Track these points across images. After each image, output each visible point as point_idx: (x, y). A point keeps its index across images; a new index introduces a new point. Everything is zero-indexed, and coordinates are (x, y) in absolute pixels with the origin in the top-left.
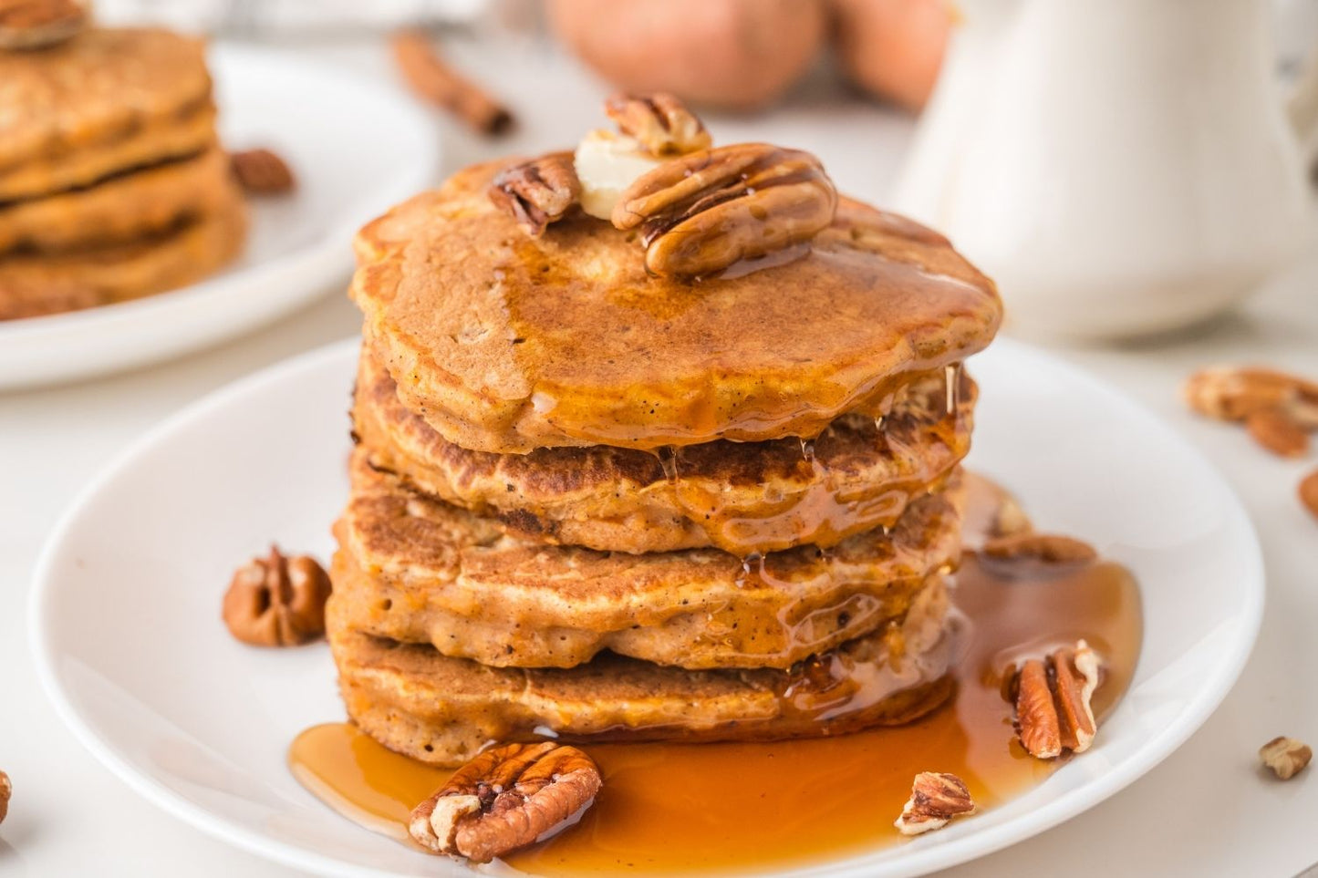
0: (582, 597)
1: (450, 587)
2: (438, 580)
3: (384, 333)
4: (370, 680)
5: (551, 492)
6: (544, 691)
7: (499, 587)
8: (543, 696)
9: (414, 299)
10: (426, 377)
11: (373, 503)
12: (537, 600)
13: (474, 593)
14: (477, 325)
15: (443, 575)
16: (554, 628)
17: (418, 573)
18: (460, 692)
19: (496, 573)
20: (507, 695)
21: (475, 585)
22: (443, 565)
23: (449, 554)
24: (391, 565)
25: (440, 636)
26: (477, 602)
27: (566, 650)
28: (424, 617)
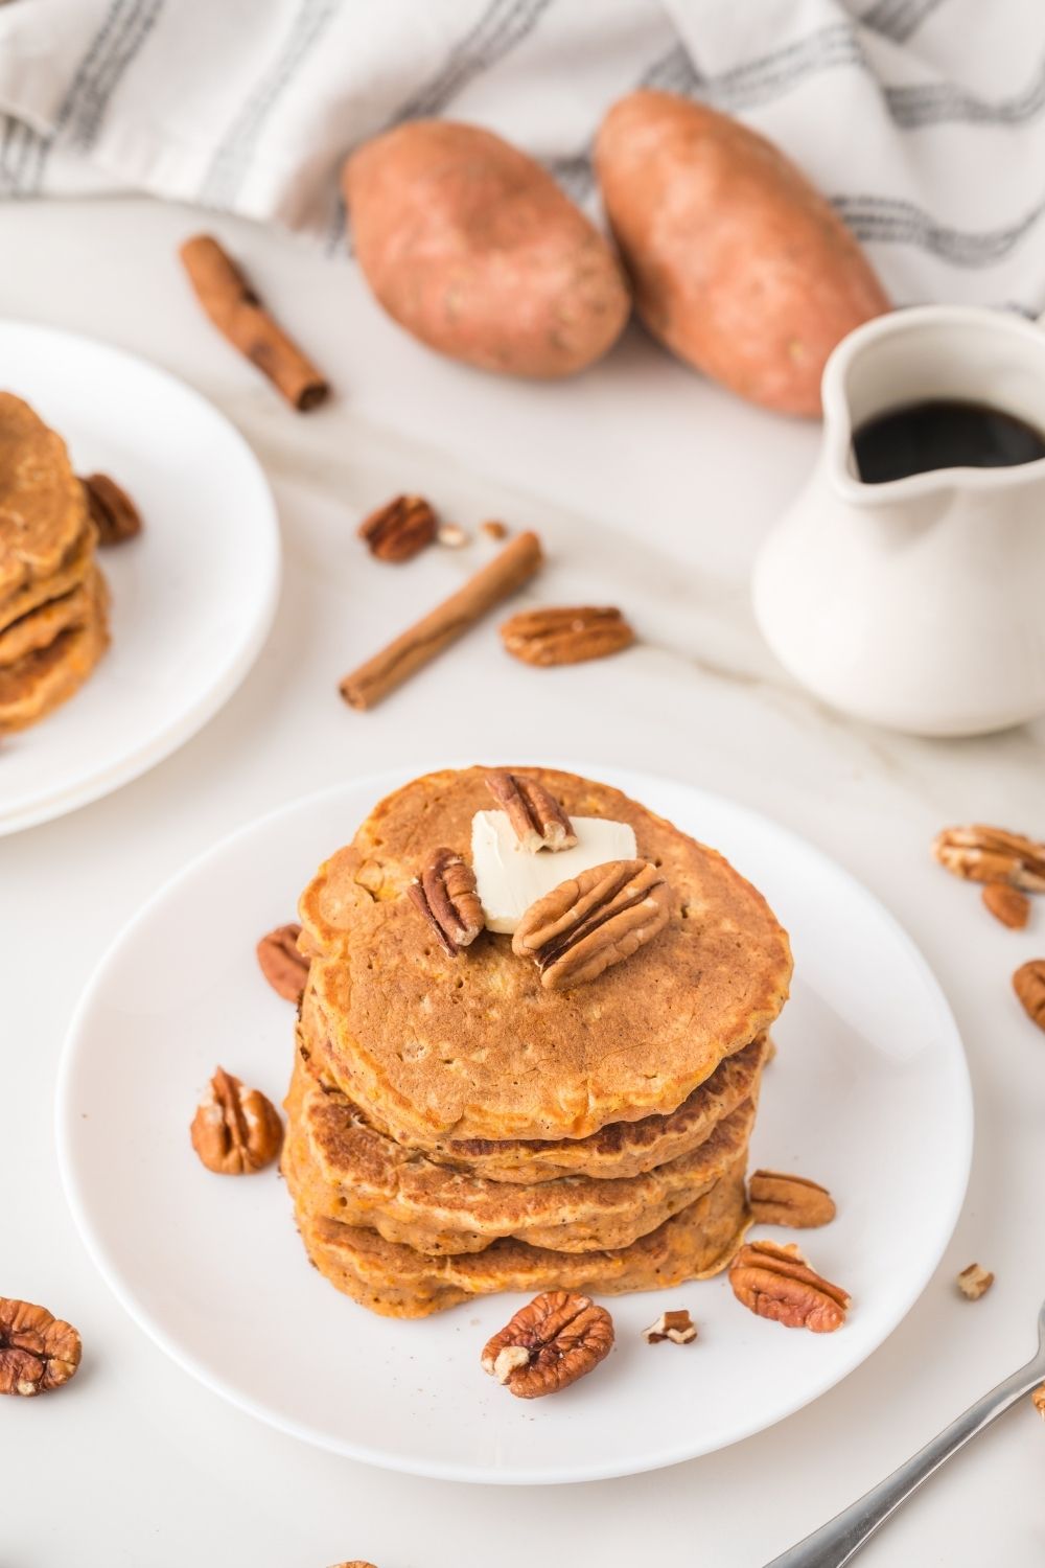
0: (490, 1218)
1: (394, 1202)
2: (385, 1196)
3: (347, 1048)
4: (331, 1252)
5: (469, 1154)
6: (461, 1268)
7: (430, 1208)
8: (459, 1272)
9: (364, 1012)
10: (384, 1096)
11: (324, 1113)
12: (459, 1218)
13: (412, 1211)
14: (415, 1042)
15: (387, 1192)
16: (467, 1234)
17: (368, 1188)
18: (401, 1272)
19: (426, 1193)
20: (434, 1272)
21: (411, 1204)
22: (385, 1182)
23: (389, 1170)
24: (348, 1179)
25: (385, 1229)
26: (414, 1217)
27: (476, 1245)
28: (372, 1215)
